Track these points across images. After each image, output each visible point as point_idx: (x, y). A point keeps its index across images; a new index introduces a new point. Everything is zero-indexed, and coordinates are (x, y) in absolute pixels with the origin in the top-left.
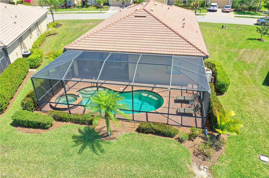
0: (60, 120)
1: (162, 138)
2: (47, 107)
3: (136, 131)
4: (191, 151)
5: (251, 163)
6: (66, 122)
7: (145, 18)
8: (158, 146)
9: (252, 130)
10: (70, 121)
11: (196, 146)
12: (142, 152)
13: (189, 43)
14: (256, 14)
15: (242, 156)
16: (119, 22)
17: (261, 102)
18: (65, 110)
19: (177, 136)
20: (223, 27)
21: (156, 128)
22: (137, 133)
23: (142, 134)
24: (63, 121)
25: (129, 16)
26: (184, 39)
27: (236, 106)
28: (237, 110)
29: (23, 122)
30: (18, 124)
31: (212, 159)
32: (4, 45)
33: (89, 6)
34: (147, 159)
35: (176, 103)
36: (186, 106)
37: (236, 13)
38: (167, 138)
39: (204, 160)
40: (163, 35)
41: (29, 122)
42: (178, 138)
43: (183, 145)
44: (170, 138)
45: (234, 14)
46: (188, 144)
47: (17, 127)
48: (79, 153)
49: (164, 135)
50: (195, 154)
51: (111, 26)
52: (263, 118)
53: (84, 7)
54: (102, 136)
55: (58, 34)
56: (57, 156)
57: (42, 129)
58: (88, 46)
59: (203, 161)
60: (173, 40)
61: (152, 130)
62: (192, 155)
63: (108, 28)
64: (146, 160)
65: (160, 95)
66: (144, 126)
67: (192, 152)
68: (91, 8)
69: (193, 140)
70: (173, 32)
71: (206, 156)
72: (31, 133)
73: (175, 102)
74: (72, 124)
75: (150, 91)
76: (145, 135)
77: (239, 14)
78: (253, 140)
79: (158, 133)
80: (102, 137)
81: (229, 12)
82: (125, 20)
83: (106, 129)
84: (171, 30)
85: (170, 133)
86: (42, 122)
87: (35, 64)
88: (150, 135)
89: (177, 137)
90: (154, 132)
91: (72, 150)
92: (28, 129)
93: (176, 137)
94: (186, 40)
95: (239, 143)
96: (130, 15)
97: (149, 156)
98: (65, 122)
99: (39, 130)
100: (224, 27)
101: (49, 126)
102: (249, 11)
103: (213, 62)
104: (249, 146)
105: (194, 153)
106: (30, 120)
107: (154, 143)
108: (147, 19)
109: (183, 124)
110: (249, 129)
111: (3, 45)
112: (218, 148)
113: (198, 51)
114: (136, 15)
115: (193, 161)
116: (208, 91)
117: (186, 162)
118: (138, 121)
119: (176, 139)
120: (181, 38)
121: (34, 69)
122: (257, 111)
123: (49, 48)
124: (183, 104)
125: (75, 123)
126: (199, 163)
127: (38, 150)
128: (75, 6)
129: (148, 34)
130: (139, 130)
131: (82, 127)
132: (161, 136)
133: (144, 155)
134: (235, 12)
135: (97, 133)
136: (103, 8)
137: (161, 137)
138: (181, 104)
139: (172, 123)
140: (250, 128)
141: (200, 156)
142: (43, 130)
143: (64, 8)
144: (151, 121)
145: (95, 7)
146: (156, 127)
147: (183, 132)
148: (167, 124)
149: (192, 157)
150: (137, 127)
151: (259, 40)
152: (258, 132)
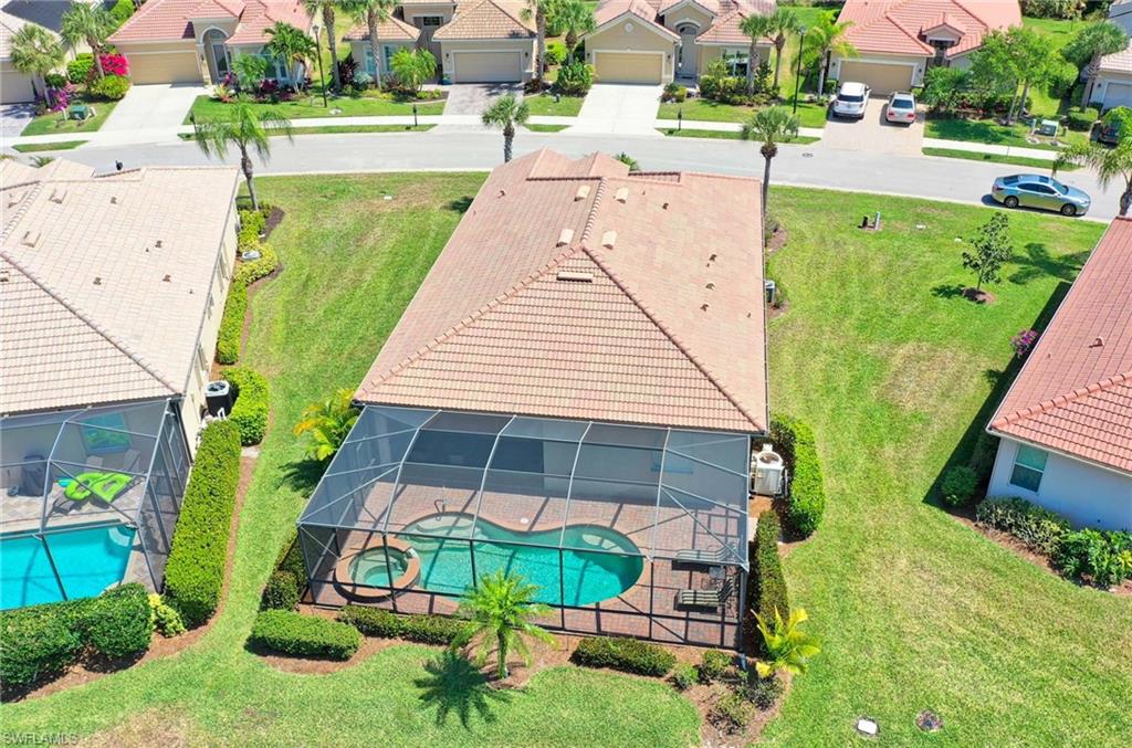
0: (373, 631)
1: (636, 678)
2: (328, 594)
3: (571, 660)
4: (702, 711)
5: (834, 738)
6: (390, 637)
7: (588, 287)
8: (624, 701)
9: (857, 650)
10: (401, 635)
11: (715, 698)
12: (586, 716)
13: (715, 385)
14: (1008, 133)
15: (818, 721)
16: (509, 301)
17: (903, 563)
18: (379, 602)
19: (672, 673)
20: (865, 224)
21: (620, 655)
22: (574, 666)
23: (587, 669)
24: (383, 636)
25: (541, 279)
26: (701, 371)
27: (834, 576)
28: (836, 591)
29: (285, 644)
30: (268, 646)
31: (750, 731)
32: (173, 391)
33: (365, 86)
34: (600, 733)
35: (675, 572)
36: (703, 580)
37: (933, 129)
38: (648, 679)
39: (730, 733)
40: (642, 352)
41: (299, 644)
42: (673, 679)
43: (684, 696)
44: (654, 679)
45: (925, 136)
46: (698, 692)
47: (265, 656)
48: (437, 723)
49: (639, 670)
50: (711, 718)
51: (488, 316)
52: (891, 615)
53: (346, 95)
54: (488, 677)
55: (282, 270)
56: (387, 732)
57: (332, 660)
58: (424, 392)
59: (729, 737)
60: (669, 372)
61: (610, 660)
62: (703, 721)
63: (477, 323)
64: (596, 737)
65: (635, 541)
66: (590, 650)
67: (704, 715)
68: (375, 96)
69: (711, 681)
70: (671, 343)
71: (735, 723)
72: (308, 671)
73: (673, 568)
74: (407, 643)
75: (605, 528)
76: (594, 670)
77: (942, 137)
78: (852, 679)
79: (625, 666)
80: (489, 680)
81: (906, 125)
82: (530, 293)
83: (495, 657)
84: (665, 334)
85: (655, 667)
86: (335, 642)
87: (254, 434)
88: (605, 670)
89: (673, 675)
90: (616, 663)
91: (419, 716)
92: (296, 660)
93: (668, 676)
94: (706, 375)
95: (818, 689)
96: (542, 275)
97: (603, 727)
98: (387, 639)
99: (325, 662)
100: (869, 224)
101: (350, 652)
102: (984, 117)
103: (790, 426)
104: (839, 695)
105: (709, 715)
106: (304, 638)
107: (616, 692)
108: (593, 289)
109: (689, 638)
110: (850, 650)
111: (172, 393)
112: (764, 704)
113: (738, 415)
114: (562, 275)
115: (705, 736)
116: (742, 565)
117: (688, 740)
118: (575, 632)
119: (668, 680)
120: (694, 367)
121: (250, 449)
122: (884, 595)
123: (271, 350)
124: (694, 573)
125: (414, 640)
126: (719, 742)
127: (337, 717)
128: (307, 86)
129: (599, 349)
130: (577, 658)
131: (435, 653)
132: (634, 672)
133: (593, 723)
134: (930, 124)
135: (473, 669)
136: (420, 98)
137: (633, 676)
138: (688, 572)
139: (664, 635)
140: (853, 645)
141: (722, 724)
142: (335, 663)
143: (265, 102)
144: (608, 630)
145: (389, 96)
146: (618, 650)
147: (686, 660)
148: (649, 639)
149: (703, 727)
150: (573, 649)
151: (972, 295)
152: (871, 655)
